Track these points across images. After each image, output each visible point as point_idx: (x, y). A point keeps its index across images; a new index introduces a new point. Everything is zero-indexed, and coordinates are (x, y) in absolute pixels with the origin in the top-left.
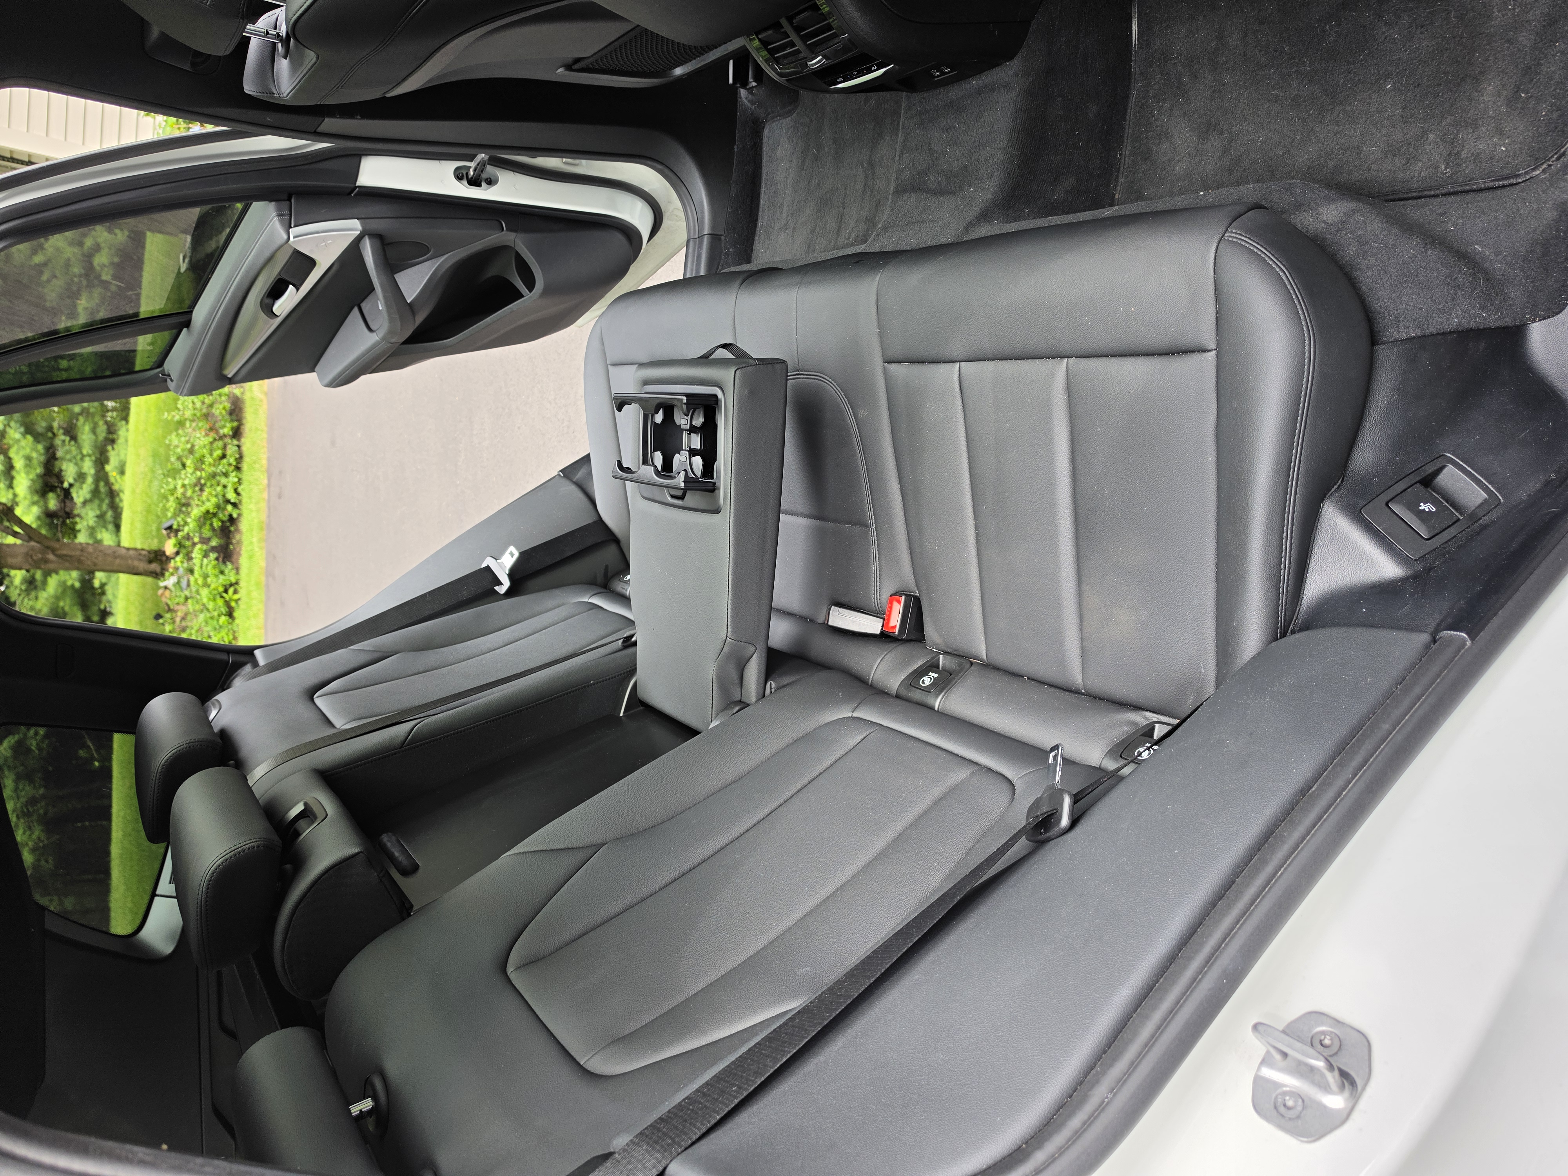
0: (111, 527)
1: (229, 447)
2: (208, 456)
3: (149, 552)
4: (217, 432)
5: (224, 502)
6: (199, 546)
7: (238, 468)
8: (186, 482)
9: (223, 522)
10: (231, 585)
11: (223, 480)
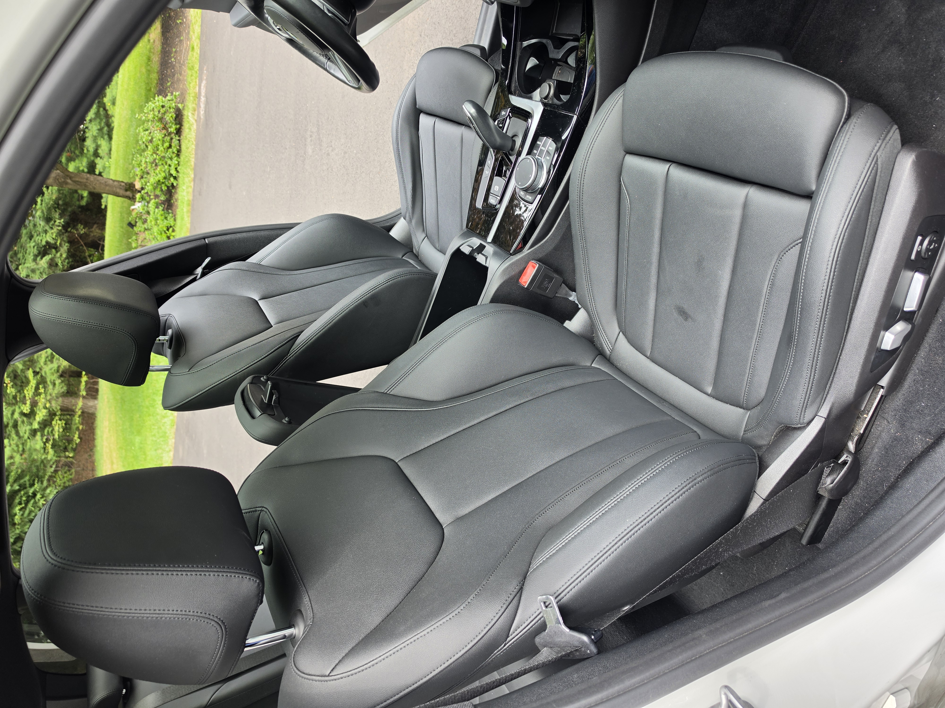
0: (106, 137)
1: (174, 140)
2: (161, 145)
3: (126, 184)
4: (168, 131)
5: (169, 175)
6: (153, 201)
7: (178, 155)
8: (147, 160)
9: (168, 187)
10: (171, 227)
11: (169, 162)
